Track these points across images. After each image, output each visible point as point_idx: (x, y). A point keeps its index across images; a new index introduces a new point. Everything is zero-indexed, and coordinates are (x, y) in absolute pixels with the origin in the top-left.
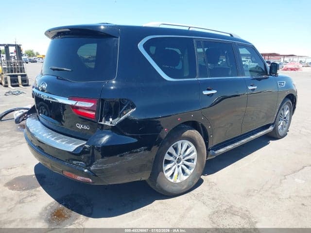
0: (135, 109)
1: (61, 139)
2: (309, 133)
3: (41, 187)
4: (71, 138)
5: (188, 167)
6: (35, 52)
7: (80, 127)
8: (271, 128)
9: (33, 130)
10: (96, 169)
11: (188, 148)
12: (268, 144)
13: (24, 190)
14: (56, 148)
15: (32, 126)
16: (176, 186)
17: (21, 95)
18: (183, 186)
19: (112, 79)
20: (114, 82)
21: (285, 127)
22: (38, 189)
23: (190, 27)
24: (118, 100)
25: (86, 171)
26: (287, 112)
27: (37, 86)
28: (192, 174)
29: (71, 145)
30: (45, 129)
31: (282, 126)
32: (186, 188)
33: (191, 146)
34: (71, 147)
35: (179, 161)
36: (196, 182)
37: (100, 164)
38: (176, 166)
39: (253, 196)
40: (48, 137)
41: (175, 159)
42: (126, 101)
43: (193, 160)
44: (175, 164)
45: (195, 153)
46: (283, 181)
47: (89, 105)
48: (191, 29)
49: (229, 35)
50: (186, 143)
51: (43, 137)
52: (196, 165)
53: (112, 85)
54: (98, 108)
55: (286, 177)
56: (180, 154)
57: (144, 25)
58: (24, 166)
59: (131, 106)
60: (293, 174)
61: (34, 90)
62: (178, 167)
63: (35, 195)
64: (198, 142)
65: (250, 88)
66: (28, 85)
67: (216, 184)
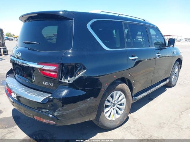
0: (86, 70)
1: (32, 92)
2: (189, 83)
3: (17, 126)
4: (39, 92)
5: (119, 109)
6: (12, 34)
7: (46, 84)
8: (168, 81)
9: (11, 86)
10: (59, 114)
11: (120, 96)
12: (166, 90)
13: (5, 128)
14: (29, 100)
15: (11, 83)
16: (113, 123)
17: (3, 61)
18: (117, 122)
19: (69, 49)
20: (70, 51)
21: (175, 79)
22: (15, 127)
23: (119, 14)
24: (74, 65)
25: (51, 116)
26: (177, 70)
27: (14, 55)
28: (122, 114)
29: (39, 97)
30: (20, 85)
31: (174, 79)
32: (119, 124)
33: (122, 95)
34: (39, 99)
35: (114, 105)
36: (125, 119)
37: (62, 111)
38: (112, 109)
39: (164, 127)
40: (22, 91)
41: (112, 104)
42: (80, 65)
43: (123, 104)
44: (112, 107)
45: (124, 100)
46: (181, 116)
47: (53, 68)
48: (120, 16)
49: (143, 20)
50: (119, 93)
51: (18, 91)
52: (125, 107)
53: (69, 53)
54: (59, 70)
55: (182, 113)
56: (115, 100)
57: (90, 12)
58: (5, 110)
59: (83, 68)
60: (186, 111)
61: (12, 57)
62: (114, 109)
63: (13, 132)
64: (127, 92)
65: (157, 55)
66: (7, 55)
67: (138, 120)
